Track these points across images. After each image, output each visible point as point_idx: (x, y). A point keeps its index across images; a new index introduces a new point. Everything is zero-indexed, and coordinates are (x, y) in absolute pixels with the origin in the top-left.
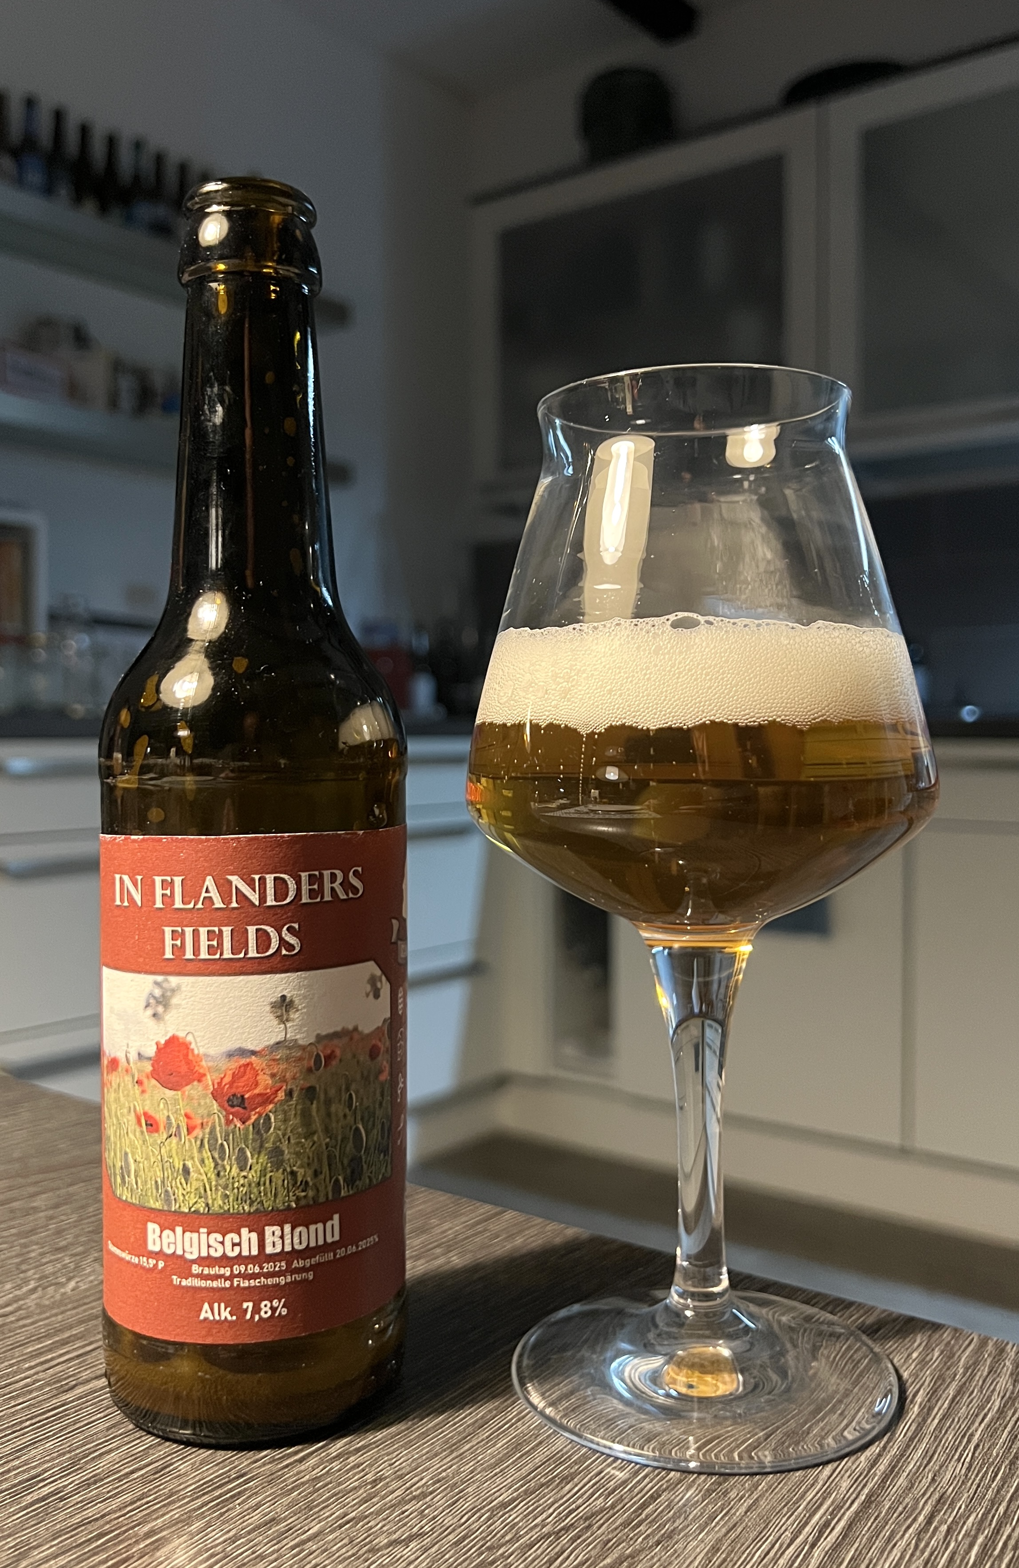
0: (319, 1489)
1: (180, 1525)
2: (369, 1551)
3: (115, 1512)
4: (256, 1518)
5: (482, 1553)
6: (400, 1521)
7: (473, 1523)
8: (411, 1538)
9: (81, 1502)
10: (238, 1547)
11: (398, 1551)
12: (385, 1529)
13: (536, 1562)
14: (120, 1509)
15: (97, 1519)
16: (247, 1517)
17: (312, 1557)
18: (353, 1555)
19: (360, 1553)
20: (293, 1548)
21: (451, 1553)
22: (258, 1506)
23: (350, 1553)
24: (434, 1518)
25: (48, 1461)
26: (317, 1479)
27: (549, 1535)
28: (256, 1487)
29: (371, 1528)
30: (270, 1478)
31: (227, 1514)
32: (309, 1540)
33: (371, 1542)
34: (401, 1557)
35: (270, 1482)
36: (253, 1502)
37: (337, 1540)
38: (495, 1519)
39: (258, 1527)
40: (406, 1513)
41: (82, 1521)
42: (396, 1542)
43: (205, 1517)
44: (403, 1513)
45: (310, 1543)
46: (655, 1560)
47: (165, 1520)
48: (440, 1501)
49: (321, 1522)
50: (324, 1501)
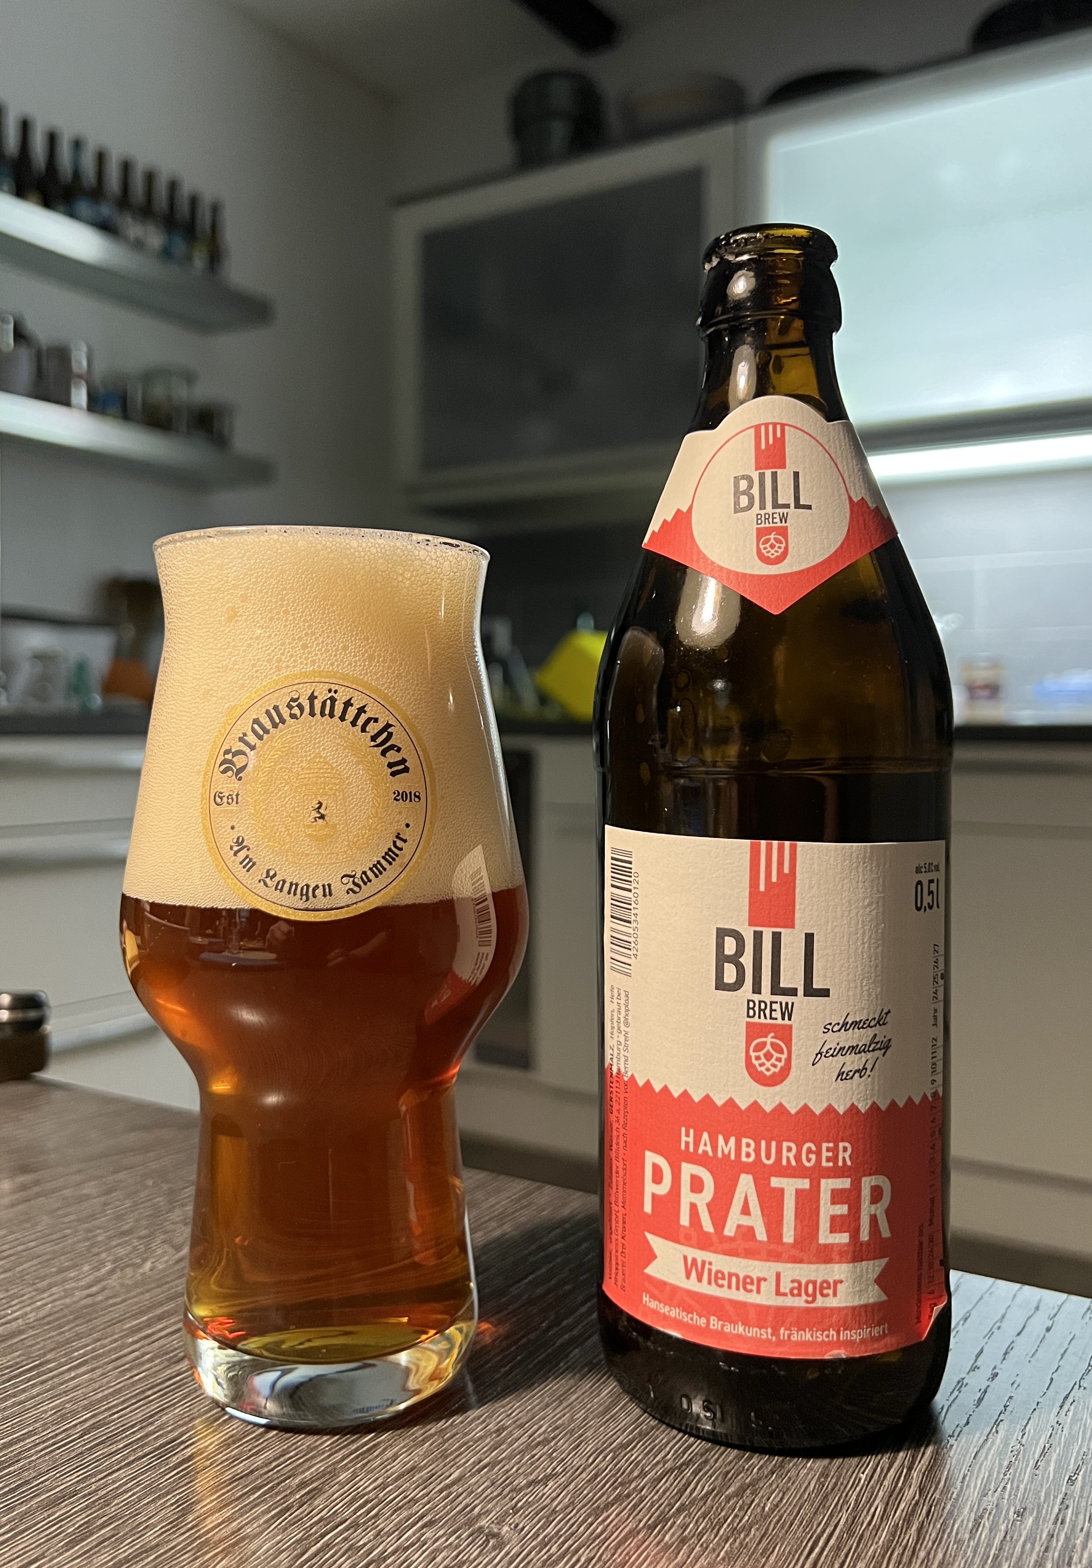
0: (448, 1439)
1: (327, 1477)
2: (511, 1491)
3: (262, 1467)
4: (396, 1467)
5: (616, 1488)
6: (532, 1464)
7: (601, 1462)
8: (547, 1478)
9: (227, 1460)
10: (389, 1493)
11: (539, 1489)
12: (521, 1471)
13: (668, 1494)
14: (266, 1465)
15: (247, 1475)
16: (389, 1467)
17: (460, 1498)
18: (499, 1495)
20: (441, 1491)
22: (395, 1457)
23: (495, 1494)
24: (563, 1460)
25: (182, 1426)
27: (671, 1470)
29: (508, 1471)
31: (369, 1465)
32: (453, 1483)
33: (511, 1483)
34: (544, 1495)
36: (389, 1453)
38: (620, 1458)
39: (402, 1475)
41: (234, 1477)
42: (534, 1483)
43: (349, 1469)
44: (533, 1456)
45: (455, 1487)
46: (774, 1487)
47: (312, 1473)
48: (563, 1445)
49: (458, 1468)
50: (456, 1450)
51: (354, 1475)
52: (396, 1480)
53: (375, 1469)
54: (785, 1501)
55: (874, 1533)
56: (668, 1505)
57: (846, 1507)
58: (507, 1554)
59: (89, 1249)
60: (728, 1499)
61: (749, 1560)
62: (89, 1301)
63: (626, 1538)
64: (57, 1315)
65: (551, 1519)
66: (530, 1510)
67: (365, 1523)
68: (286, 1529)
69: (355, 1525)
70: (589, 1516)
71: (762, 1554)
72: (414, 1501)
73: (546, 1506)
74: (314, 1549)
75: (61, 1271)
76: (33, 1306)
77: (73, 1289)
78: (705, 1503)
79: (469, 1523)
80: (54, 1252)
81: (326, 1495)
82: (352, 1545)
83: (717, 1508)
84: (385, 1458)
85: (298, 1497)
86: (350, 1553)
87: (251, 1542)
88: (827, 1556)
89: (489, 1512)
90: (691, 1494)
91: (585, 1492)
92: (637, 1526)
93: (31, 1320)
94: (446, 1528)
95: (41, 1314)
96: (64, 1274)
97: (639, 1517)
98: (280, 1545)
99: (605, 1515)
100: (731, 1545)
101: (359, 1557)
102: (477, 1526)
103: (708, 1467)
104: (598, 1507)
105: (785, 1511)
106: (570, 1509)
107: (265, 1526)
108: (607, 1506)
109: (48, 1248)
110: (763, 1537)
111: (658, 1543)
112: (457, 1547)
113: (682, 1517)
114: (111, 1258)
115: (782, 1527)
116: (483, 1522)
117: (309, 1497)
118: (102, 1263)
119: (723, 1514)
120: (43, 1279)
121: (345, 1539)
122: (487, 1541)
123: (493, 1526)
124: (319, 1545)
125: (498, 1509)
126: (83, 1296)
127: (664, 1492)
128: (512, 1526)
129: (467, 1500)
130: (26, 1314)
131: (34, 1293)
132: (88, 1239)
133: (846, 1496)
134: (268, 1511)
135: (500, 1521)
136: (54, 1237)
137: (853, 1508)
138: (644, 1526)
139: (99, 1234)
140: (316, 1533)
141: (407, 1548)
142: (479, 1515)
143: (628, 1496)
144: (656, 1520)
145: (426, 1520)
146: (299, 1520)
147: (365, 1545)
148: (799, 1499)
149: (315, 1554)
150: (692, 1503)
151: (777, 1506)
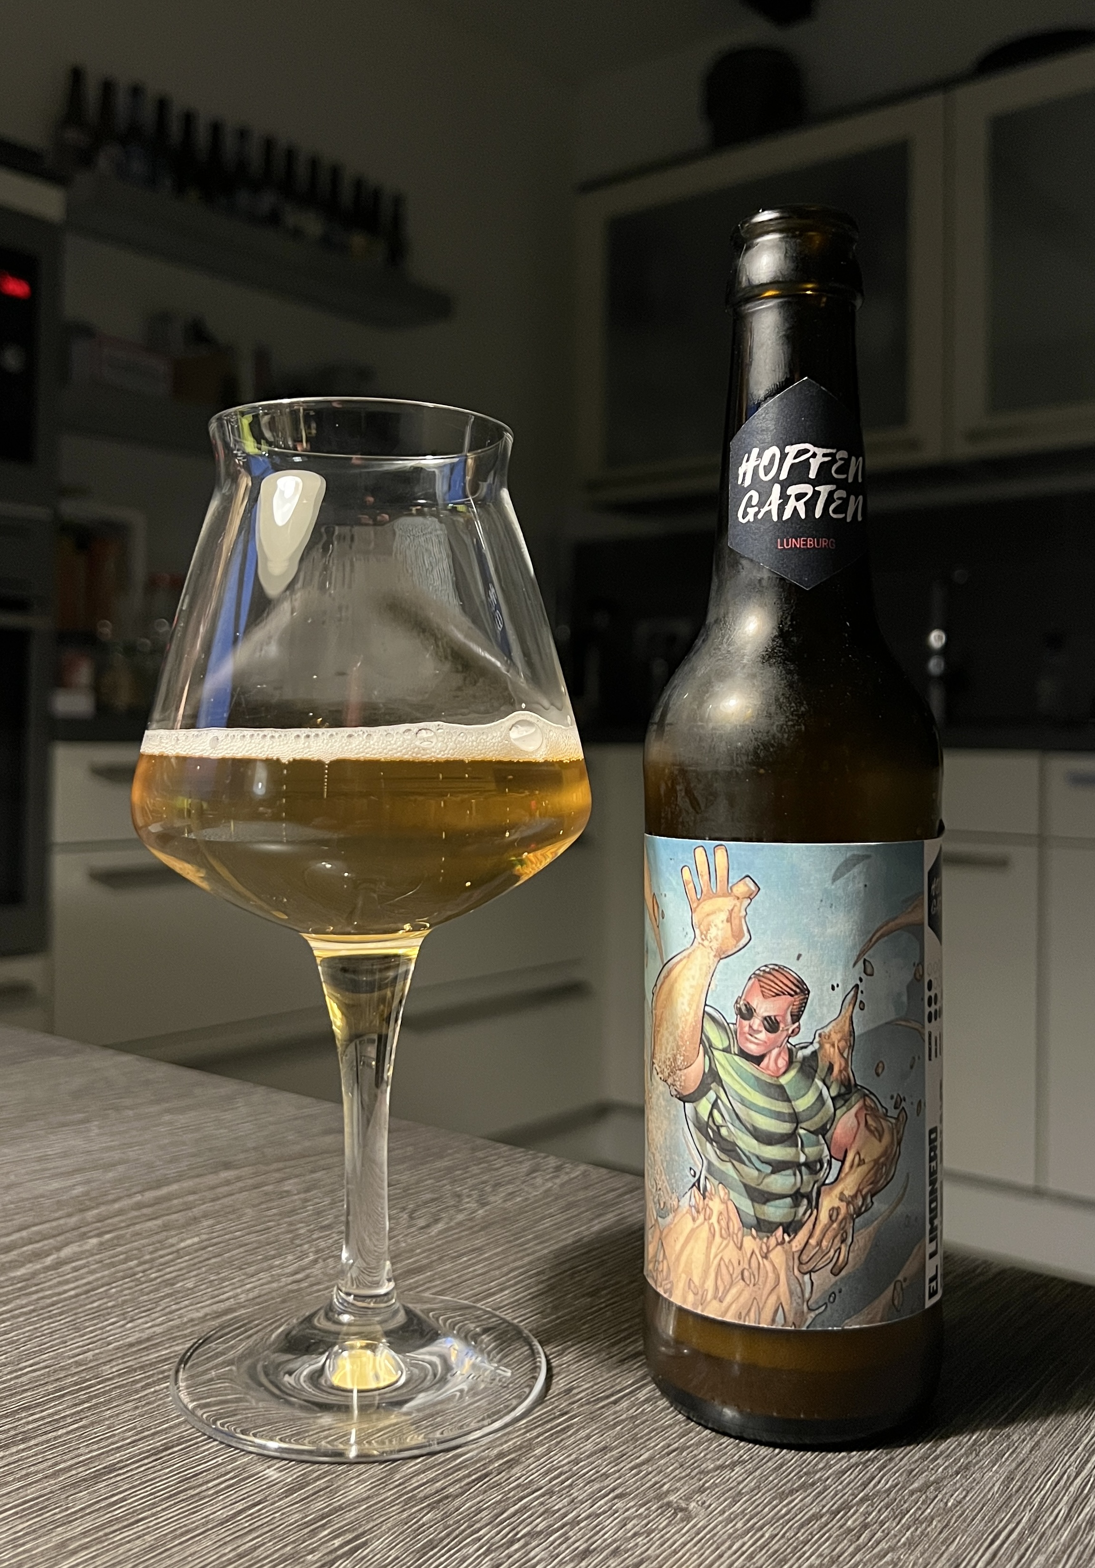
0: (638, 1425)
1: (524, 1450)
2: (700, 1473)
4: (589, 1446)
5: (802, 1477)
6: (720, 1451)
8: (734, 1465)
10: (583, 1468)
11: (726, 1473)
12: (708, 1456)
13: (852, 1484)
16: (581, 1446)
17: (650, 1476)
18: (687, 1476)
19: (693, 1474)
20: (632, 1469)
21: (774, 1475)
22: (588, 1437)
23: (684, 1474)
26: (633, 1418)
28: (582, 1422)
29: (695, 1456)
30: (591, 1416)
31: (562, 1443)
32: (643, 1463)
33: (699, 1466)
34: (730, 1478)
35: (592, 1419)
36: (582, 1434)
37: (669, 1464)
39: (595, 1453)
40: (724, 1445)
42: (722, 1467)
43: (544, 1444)
44: (721, 1445)
45: (645, 1467)
46: (958, 1485)
47: (509, 1446)
49: (648, 1450)
50: (646, 1435)
51: (549, 1451)
52: (588, 1457)
53: (569, 1446)
54: (968, 1499)
55: (1056, 1531)
56: (852, 1494)
57: (1029, 1508)
58: (694, 1526)
59: (292, 1240)
60: (912, 1493)
61: (929, 1547)
62: (295, 1287)
63: (809, 1520)
64: (266, 1297)
65: (737, 1499)
66: (717, 1490)
67: (559, 1491)
68: (485, 1492)
69: (550, 1493)
70: (774, 1499)
71: (942, 1543)
72: (606, 1476)
73: (732, 1488)
74: (512, 1510)
75: (266, 1259)
76: (244, 1288)
77: (280, 1275)
78: (888, 1496)
80: (259, 1242)
81: (522, 1466)
82: (547, 1509)
83: (900, 1501)
84: (578, 1437)
85: (496, 1465)
86: (545, 1515)
87: (454, 1500)
88: (1007, 1548)
89: (678, 1489)
90: (875, 1486)
91: (771, 1478)
92: (821, 1510)
93: (242, 1300)
94: (636, 1500)
95: (251, 1295)
96: (270, 1262)
97: (824, 1503)
98: (481, 1504)
99: (789, 1499)
100: (912, 1533)
101: (555, 1519)
102: (665, 1501)
103: (892, 1465)
104: (783, 1492)
105: (968, 1508)
106: (756, 1491)
107: (467, 1487)
108: (792, 1492)
109: (253, 1238)
110: (945, 1527)
111: (841, 1527)
112: (646, 1517)
113: (865, 1506)
114: (313, 1249)
115: (964, 1521)
116: (672, 1498)
117: (506, 1466)
118: (305, 1254)
119: (906, 1506)
120: (250, 1264)
121: (542, 1503)
122: (675, 1514)
123: (680, 1501)
124: (517, 1507)
125: (686, 1487)
126: (289, 1282)
127: (849, 1483)
128: (700, 1503)
129: (657, 1478)
130: (237, 1295)
131: (243, 1277)
132: (291, 1232)
133: (1031, 1497)
134: (469, 1475)
135: (688, 1498)
136: (258, 1228)
137: (1037, 1509)
138: (827, 1512)
139: (301, 1228)
140: (514, 1496)
141: (599, 1515)
142: (668, 1492)
143: (813, 1484)
144: (838, 1507)
145: (617, 1492)
146: (498, 1485)
147: (559, 1509)
148: (983, 1498)
149: (514, 1515)
150: (875, 1495)
151: (960, 1502)
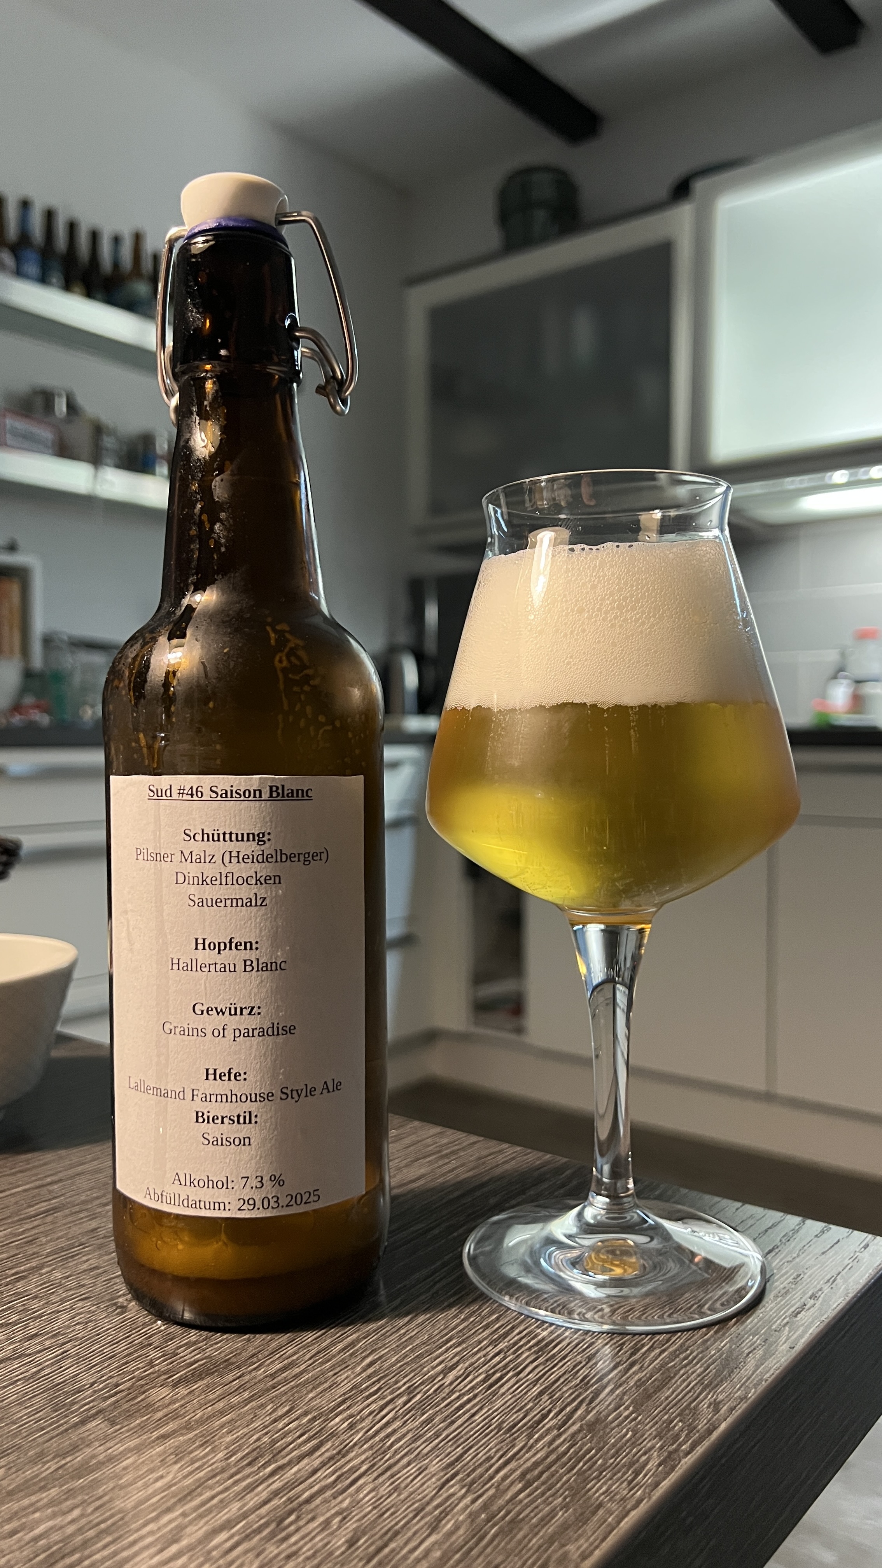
10: (68, 1281)
43: (54, 1265)
51: (54, 1269)
52: (78, 1274)
53: (71, 1267)
67: (42, 1297)
69: (35, 1297)
72: (83, 1286)
79: (112, 1299)
81: (26, 1280)
82: (23, 1308)
84: (80, 1261)
85: (8, 1280)
86: (21, 1312)
94: (93, 1301)
101: (27, 1315)
112: (92, 1312)
116: (120, 1300)
117: (15, 1281)
121: (21, 1305)
122: (115, 1310)
123: (125, 1301)
135: (132, 1299)
141: (58, 1313)
142: (120, 1296)
145: (84, 1296)
147: (35, 1308)
